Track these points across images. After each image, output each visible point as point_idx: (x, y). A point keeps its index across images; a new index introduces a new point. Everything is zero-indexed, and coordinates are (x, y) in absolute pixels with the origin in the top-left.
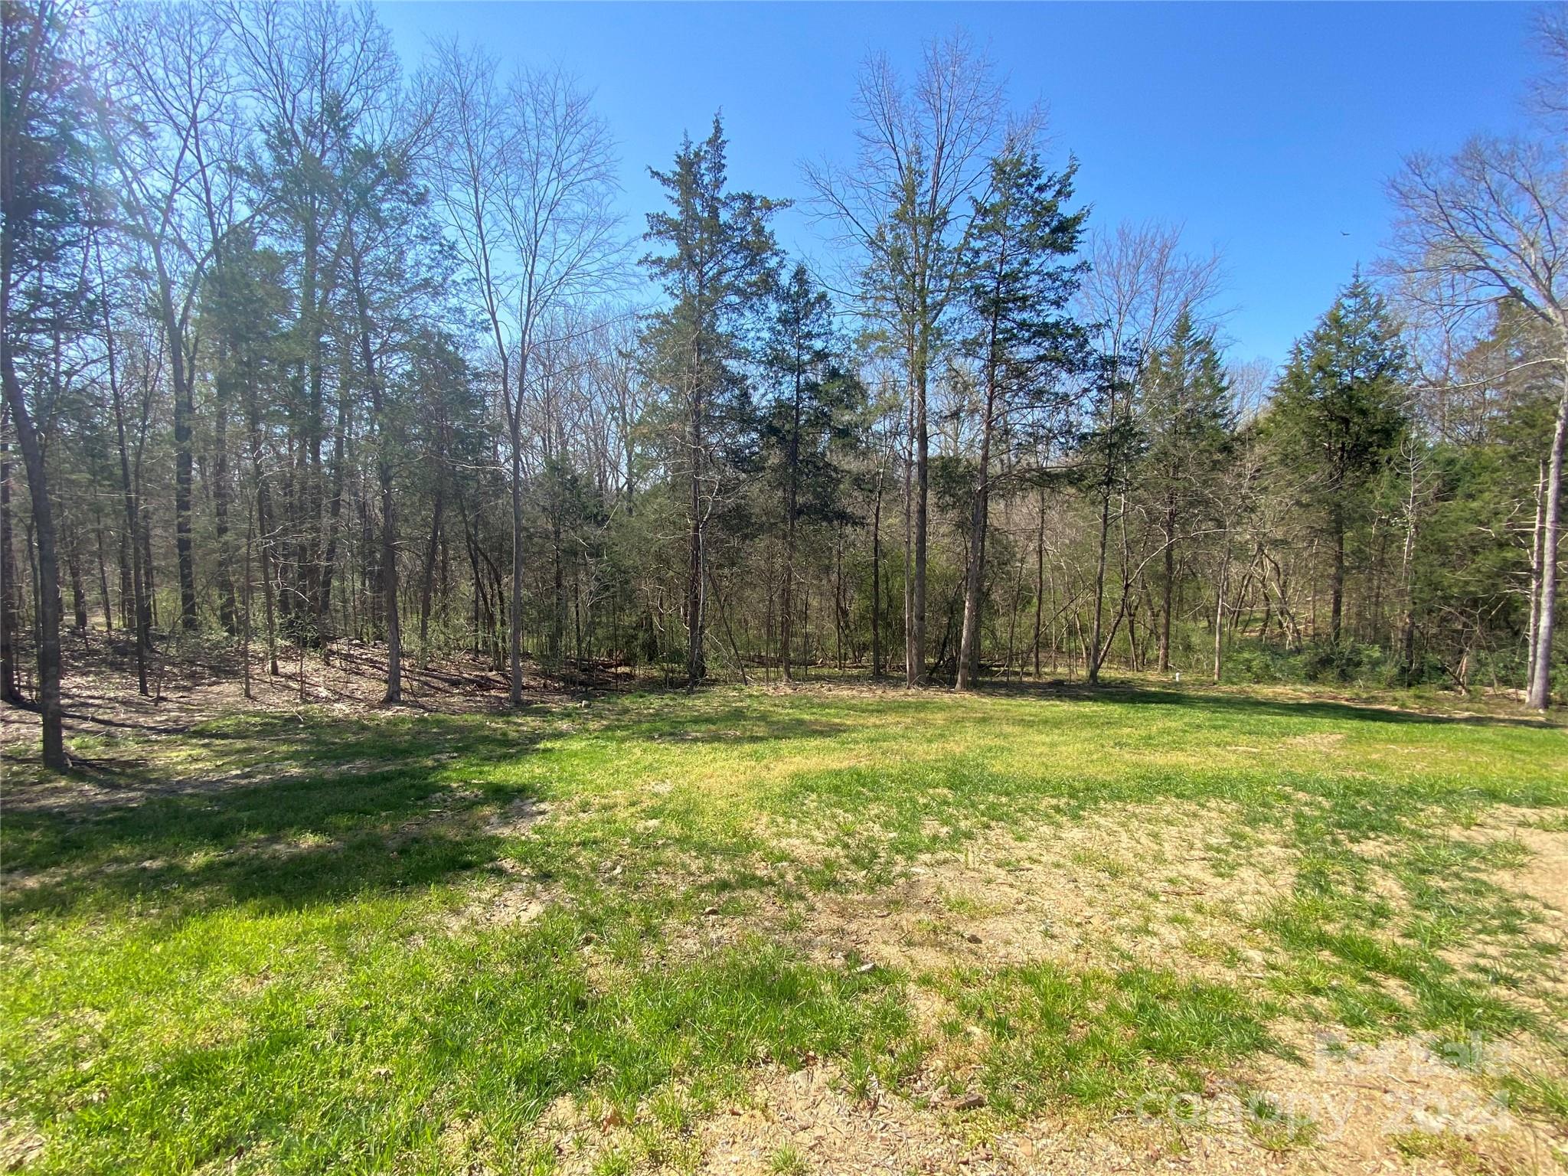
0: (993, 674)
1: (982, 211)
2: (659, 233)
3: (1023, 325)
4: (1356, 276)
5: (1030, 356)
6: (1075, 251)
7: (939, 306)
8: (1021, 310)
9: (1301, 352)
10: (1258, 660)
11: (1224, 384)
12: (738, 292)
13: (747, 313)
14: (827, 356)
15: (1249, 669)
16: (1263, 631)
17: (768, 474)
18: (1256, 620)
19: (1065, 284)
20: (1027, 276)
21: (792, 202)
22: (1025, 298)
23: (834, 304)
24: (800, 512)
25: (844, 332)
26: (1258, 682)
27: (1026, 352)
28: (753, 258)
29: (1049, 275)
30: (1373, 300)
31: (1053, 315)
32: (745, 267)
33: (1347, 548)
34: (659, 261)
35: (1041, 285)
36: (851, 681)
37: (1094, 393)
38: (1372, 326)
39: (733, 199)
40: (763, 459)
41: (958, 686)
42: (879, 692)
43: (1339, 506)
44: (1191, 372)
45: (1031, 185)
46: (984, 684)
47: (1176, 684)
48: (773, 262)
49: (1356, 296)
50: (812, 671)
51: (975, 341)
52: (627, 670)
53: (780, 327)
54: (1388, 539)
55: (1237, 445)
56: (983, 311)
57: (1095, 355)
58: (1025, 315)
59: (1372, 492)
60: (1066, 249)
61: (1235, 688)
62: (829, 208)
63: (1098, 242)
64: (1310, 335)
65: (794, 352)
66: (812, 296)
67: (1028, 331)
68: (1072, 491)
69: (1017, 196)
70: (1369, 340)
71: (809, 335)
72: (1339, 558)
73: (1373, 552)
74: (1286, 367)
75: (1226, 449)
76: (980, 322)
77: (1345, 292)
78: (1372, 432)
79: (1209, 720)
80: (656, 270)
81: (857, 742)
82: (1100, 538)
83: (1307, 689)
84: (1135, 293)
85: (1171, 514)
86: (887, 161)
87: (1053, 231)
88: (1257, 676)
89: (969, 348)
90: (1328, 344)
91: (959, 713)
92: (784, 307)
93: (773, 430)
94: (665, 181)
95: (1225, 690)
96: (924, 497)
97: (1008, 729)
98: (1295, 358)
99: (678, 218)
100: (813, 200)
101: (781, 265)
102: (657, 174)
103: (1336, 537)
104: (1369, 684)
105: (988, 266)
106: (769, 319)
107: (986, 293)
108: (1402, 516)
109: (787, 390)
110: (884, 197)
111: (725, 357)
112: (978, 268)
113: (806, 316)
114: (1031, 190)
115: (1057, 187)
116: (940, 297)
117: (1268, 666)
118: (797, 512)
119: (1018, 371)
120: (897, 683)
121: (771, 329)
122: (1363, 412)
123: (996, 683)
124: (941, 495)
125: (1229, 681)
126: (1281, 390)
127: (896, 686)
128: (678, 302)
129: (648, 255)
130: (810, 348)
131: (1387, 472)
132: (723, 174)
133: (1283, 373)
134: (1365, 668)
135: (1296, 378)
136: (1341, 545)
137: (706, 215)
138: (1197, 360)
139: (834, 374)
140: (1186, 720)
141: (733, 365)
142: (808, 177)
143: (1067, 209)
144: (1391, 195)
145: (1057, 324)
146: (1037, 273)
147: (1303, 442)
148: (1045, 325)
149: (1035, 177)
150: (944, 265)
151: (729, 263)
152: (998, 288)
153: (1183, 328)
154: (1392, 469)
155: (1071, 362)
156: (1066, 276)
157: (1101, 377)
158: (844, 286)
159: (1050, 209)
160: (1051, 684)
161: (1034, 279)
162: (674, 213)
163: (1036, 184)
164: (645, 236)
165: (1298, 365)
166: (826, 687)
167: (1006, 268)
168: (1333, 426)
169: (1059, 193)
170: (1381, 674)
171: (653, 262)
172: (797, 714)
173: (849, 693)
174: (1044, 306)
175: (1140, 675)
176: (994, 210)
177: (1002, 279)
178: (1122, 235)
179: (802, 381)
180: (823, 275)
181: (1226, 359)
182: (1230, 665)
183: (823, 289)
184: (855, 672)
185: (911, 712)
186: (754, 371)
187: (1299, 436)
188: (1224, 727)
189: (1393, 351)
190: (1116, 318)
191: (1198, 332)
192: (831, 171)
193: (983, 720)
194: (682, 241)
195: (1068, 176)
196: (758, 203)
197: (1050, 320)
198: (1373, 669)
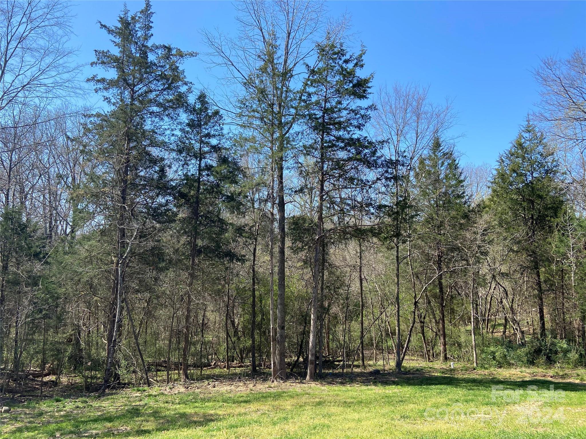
0: (335, 367)
1: (313, 72)
2: (103, 63)
3: (339, 139)
4: (528, 121)
5: (345, 157)
6: (367, 98)
7: (290, 124)
8: (338, 130)
9: (503, 161)
10: (500, 351)
11: (462, 178)
12: (159, 105)
13: (166, 119)
14: (220, 149)
15: (494, 358)
16: (504, 332)
17: (177, 225)
18: (499, 325)
19: (362, 116)
20: (340, 110)
21: (197, 54)
22: (340, 123)
23: (225, 117)
24: (199, 252)
25: (231, 135)
26: (500, 367)
27: (342, 155)
28: (170, 85)
29: (353, 111)
30: (539, 134)
31: (357, 134)
32: (164, 90)
33: (542, 278)
34: (103, 80)
35: (349, 116)
36: (232, 378)
37: (384, 181)
38: (540, 148)
39: (157, 48)
40: (176, 215)
41: (308, 377)
42: (251, 386)
43: (534, 252)
44: (443, 171)
45: (340, 59)
46: (327, 375)
47: (451, 370)
48: (183, 89)
49: (529, 132)
50: (207, 371)
51: (311, 146)
52: (53, 378)
53: (187, 129)
54: (562, 272)
55: (471, 215)
56: (315, 128)
57: (383, 159)
58: (341, 133)
59: (550, 244)
60: (362, 97)
61: (486, 372)
62: (220, 60)
63: (383, 94)
64: (507, 153)
65: (197, 146)
66: (210, 112)
67: (342, 142)
68: (375, 240)
69: (333, 64)
70: (539, 156)
71: (208, 135)
72: (539, 284)
73: (556, 280)
74: (496, 170)
75: (466, 216)
76: (313, 136)
77: (523, 129)
78: (546, 209)
79: (465, 396)
80: (100, 86)
81: (219, 429)
82: (396, 272)
83: (528, 370)
84: (405, 124)
85: (439, 256)
86: (256, 37)
87: (354, 86)
88: (500, 363)
89: (308, 150)
90: (517, 157)
91: (304, 399)
92: (192, 117)
93: (182, 195)
94: (110, 31)
95: (480, 374)
96: (283, 243)
97: (334, 409)
98: (500, 165)
99: (118, 55)
100: (210, 54)
101: (190, 90)
102: (105, 26)
103: (536, 271)
104: (564, 365)
105: (317, 103)
106: (180, 123)
107: (317, 119)
108: (568, 258)
109: (193, 169)
110: (254, 57)
111: (149, 145)
112: (312, 103)
113: (206, 123)
114: (341, 62)
115: (355, 61)
116: (290, 118)
117: (505, 356)
118: (197, 251)
119: (339, 165)
120: (265, 377)
121: (182, 130)
122: (540, 197)
123: (336, 374)
124: (294, 241)
125: (483, 367)
126: (494, 182)
127: (265, 380)
128: (113, 108)
129: (95, 76)
130: (208, 143)
131: (556, 233)
132: (151, 32)
133: (495, 172)
134: (561, 355)
135: (502, 176)
136: (539, 276)
137: (138, 55)
138: (446, 164)
139: (224, 161)
140: (450, 397)
141: (155, 152)
142: (206, 40)
143: (361, 74)
144: (537, 79)
145: (358, 140)
146: (345, 109)
147: (510, 214)
148: (352, 139)
149: (343, 55)
150: (291, 100)
151: (153, 86)
152: (323, 116)
153: (437, 145)
154: (559, 231)
155: (369, 162)
156: (362, 112)
157: (387, 172)
158: (230, 108)
159: (351, 73)
160: (371, 373)
161: (344, 113)
162: (116, 52)
163: (343, 58)
164: (92, 64)
165: (502, 169)
166: (212, 384)
167: (328, 105)
168: (525, 204)
169: (356, 65)
170: (569, 359)
171: (98, 81)
172: (182, 409)
173: (228, 388)
174: (352, 128)
175: (430, 364)
176: (320, 72)
177: (326, 111)
178: (397, 91)
179: (203, 165)
180: (216, 100)
181: (462, 163)
182: (483, 356)
183: (216, 108)
184: (238, 370)
185: (270, 402)
186: (169, 156)
187: (508, 210)
188: (472, 400)
189: (552, 163)
190: (395, 138)
191: (444, 148)
192: (222, 38)
193: (319, 404)
194: (120, 68)
195: (361, 56)
196: (174, 52)
197: (355, 137)
198: (565, 355)
